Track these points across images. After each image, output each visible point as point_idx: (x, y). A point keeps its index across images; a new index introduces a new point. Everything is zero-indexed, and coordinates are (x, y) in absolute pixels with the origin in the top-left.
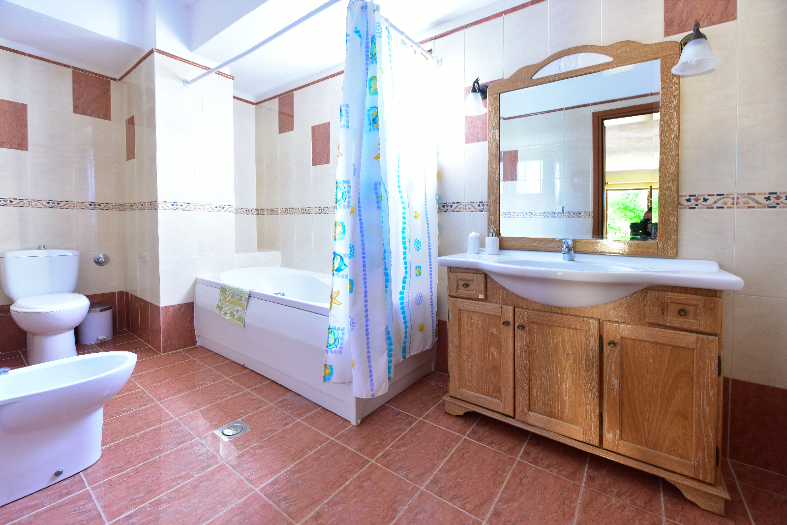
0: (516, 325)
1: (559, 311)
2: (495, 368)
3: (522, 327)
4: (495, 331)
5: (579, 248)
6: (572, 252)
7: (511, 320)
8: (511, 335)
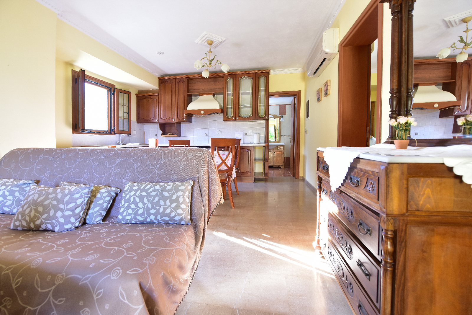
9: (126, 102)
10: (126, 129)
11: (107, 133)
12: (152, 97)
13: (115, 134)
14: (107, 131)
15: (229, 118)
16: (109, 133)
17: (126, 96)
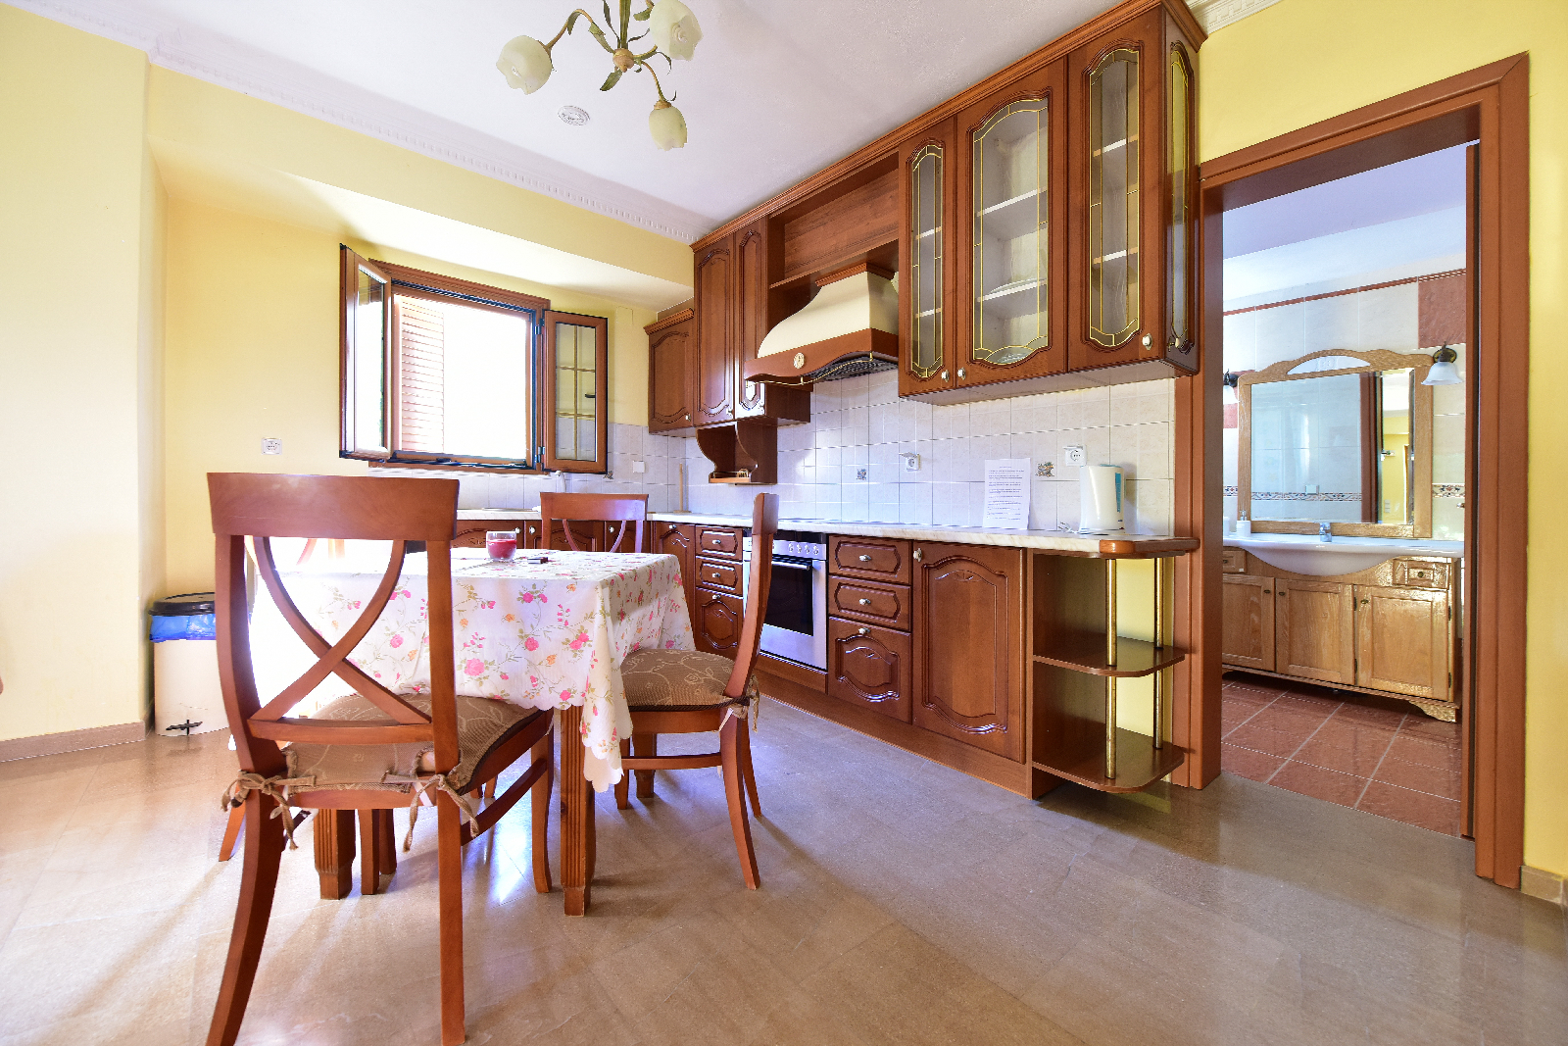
0: (1277, 593)
1: (1317, 578)
2: (1256, 631)
3: (1282, 594)
4: (1255, 599)
5: (1335, 531)
6: (1329, 534)
7: (1272, 590)
8: (1272, 602)
9: (588, 356)
10: (589, 451)
11: (524, 468)
12: (677, 328)
13: (547, 471)
14: (525, 463)
15: (925, 380)
16: (528, 468)
17: (589, 335)
